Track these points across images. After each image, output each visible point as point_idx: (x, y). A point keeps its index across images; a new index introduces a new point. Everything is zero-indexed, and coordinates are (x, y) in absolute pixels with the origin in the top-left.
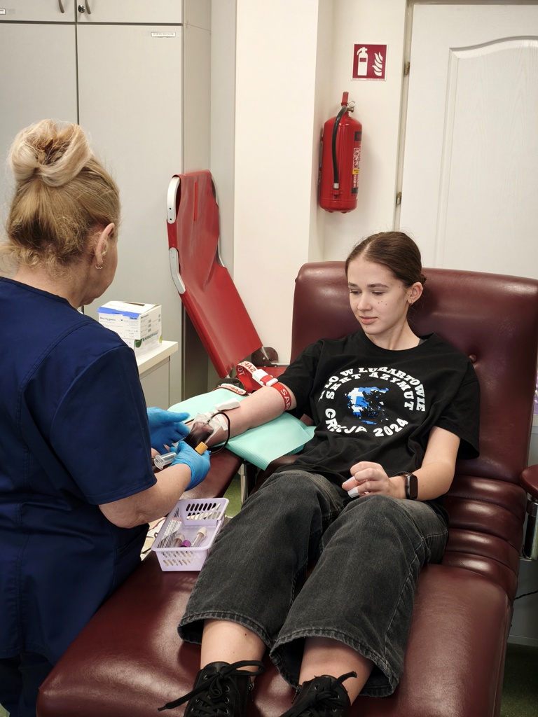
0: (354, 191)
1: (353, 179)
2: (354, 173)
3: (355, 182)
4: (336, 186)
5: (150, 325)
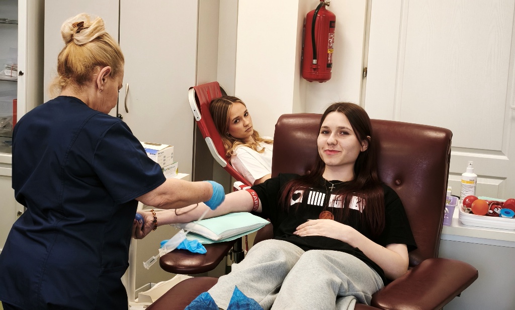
0: (329, 66)
1: (328, 57)
2: (329, 52)
3: (329, 59)
4: (315, 61)
5: (164, 160)
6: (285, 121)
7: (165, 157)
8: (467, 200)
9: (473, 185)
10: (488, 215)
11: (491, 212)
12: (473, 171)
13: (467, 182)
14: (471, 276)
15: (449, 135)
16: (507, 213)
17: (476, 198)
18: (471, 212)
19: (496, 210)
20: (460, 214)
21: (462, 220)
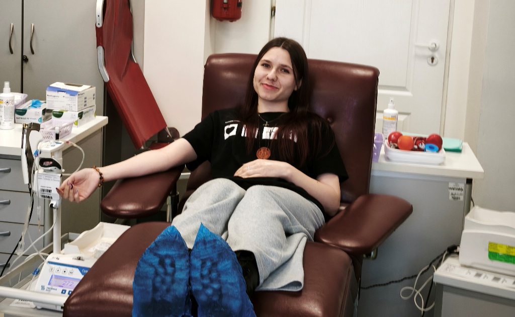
0: (240, 5)
5: (85, 102)
6: (214, 61)
7: (85, 98)
8: (393, 136)
9: (394, 121)
10: (414, 150)
11: (416, 147)
12: (394, 108)
13: (389, 119)
14: (405, 211)
15: (376, 73)
16: (431, 148)
17: (400, 135)
18: (397, 148)
19: (420, 146)
20: (386, 150)
21: (390, 156)
